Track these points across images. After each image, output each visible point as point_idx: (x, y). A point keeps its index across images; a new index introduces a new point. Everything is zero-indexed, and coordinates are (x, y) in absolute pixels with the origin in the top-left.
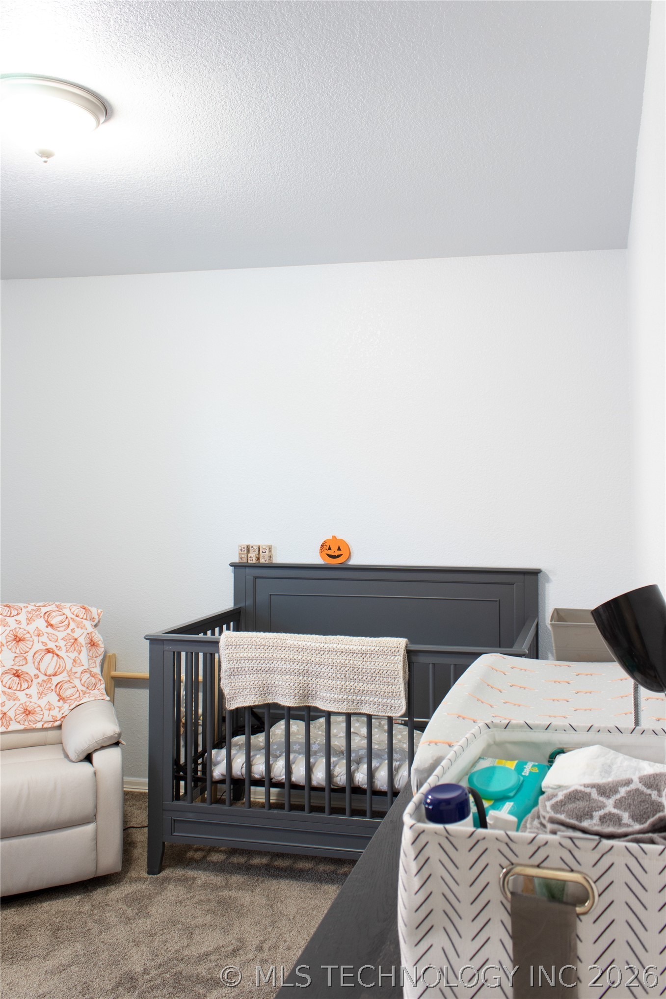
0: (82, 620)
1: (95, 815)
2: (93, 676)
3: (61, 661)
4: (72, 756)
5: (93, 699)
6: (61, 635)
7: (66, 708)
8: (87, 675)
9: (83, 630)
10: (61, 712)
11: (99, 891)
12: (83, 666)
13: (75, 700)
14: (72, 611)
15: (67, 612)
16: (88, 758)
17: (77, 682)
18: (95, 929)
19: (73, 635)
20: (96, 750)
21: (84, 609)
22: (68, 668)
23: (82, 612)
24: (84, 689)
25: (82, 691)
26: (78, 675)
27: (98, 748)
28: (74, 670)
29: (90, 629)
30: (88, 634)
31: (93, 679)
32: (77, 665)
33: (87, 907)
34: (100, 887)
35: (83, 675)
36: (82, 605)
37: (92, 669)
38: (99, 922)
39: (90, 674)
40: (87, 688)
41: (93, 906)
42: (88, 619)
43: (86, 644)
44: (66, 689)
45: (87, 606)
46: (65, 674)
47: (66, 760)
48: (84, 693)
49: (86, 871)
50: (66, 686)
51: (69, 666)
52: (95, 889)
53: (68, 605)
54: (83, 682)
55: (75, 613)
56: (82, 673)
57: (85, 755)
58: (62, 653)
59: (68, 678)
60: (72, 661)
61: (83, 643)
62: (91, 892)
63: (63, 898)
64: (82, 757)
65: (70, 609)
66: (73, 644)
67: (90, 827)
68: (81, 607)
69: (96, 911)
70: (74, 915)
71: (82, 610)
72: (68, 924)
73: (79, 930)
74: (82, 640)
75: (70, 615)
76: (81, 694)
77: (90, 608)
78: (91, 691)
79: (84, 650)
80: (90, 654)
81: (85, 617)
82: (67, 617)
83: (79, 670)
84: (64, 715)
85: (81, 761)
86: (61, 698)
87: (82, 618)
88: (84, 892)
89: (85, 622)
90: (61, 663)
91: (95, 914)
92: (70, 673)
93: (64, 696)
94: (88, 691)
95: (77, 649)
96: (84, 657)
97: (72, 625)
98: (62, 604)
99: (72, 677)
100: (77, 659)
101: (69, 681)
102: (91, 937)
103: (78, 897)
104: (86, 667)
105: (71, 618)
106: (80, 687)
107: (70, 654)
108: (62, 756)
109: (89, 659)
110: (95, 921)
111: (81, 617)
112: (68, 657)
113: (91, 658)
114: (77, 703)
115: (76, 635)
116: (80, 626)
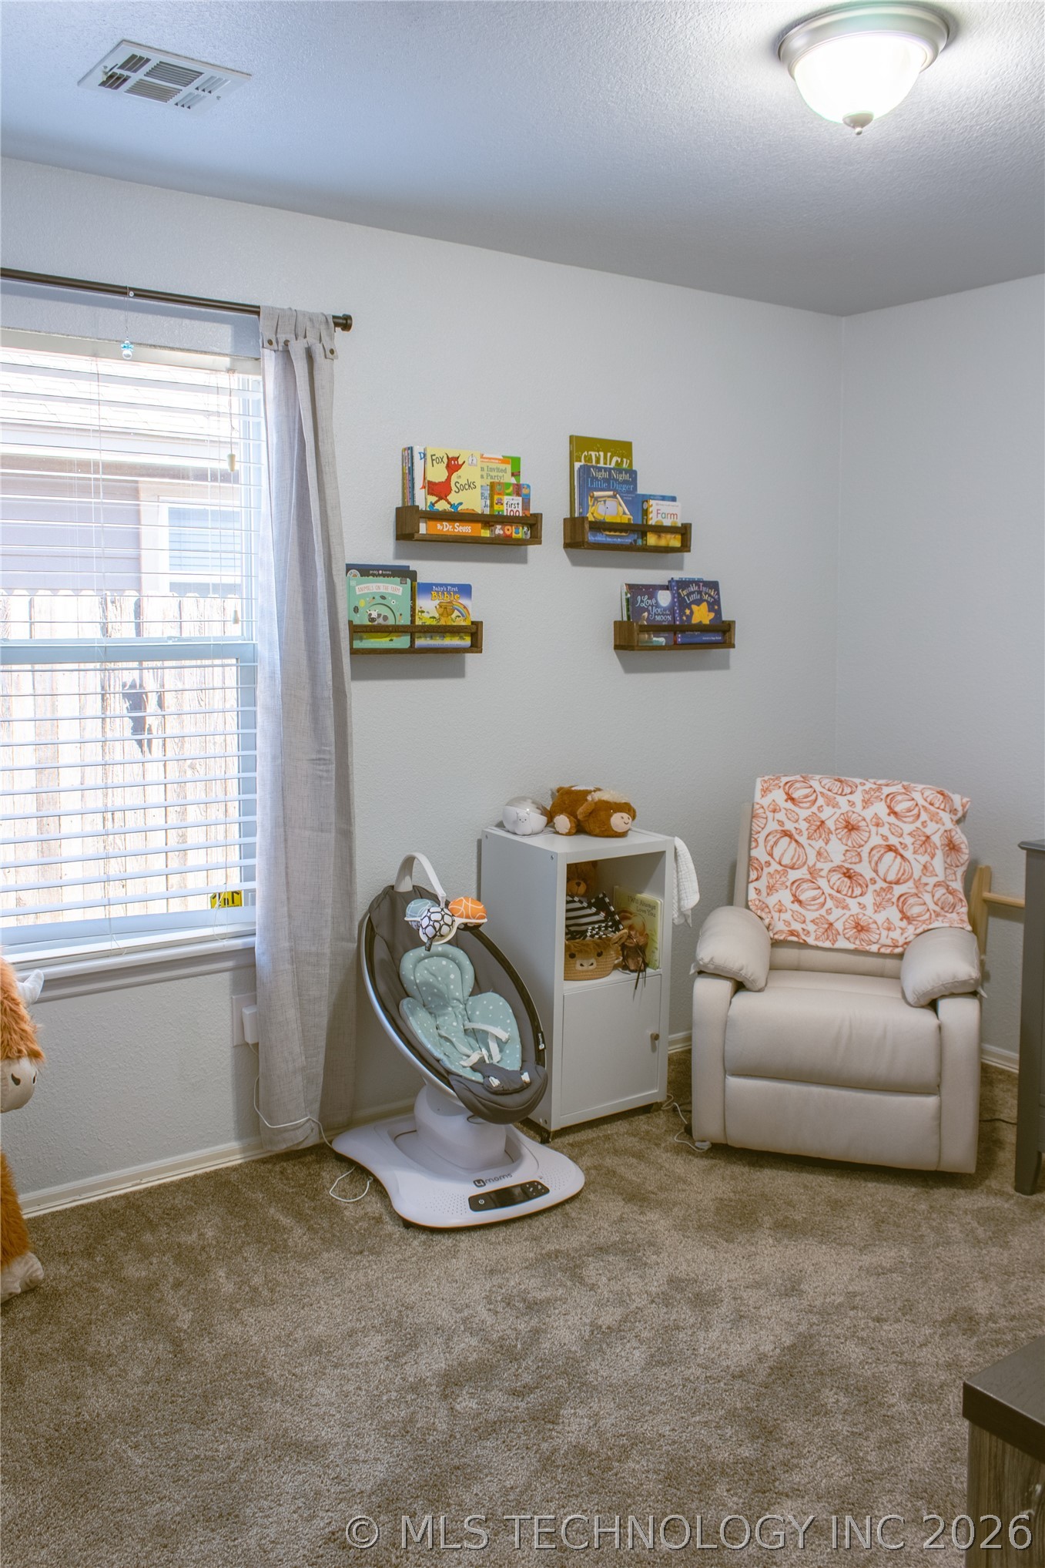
0: (938, 811)
1: (939, 1086)
2: (950, 893)
3: (906, 865)
4: (911, 998)
5: (947, 925)
6: (908, 828)
7: (911, 931)
8: (941, 891)
9: (939, 826)
10: (905, 935)
11: (943, 1190)
12: (936, 876)
13: (924, 922)
14: (925, 796)
15: (917, 796)
16: (933, 1005)
17: (927, 898)
18: (931, 1238)
19: (925, 830)
20: (943, 997)
21: (942, 794)
22: (916, 876)
23: (938, 800)
24: (938, 909)
25: (934, 911)
26: (929, 888)
27: (946, 993)
28: (924, 880)
29: (949, 825)
30: (946, 831)
31: (950, 897)
32: (928, 874)
33: (923, 1207)
34: (945, 1186)
35: (936, 889)
36: (939, 789)
37: (950, 883)
38: (937, 1230)
39: (947, 889)
40: (942, 908)
41: (931, 1207)
42: (947, 809)
43: (942, 845)
44: (912, 906)
45: (946, 792)
46: (910, 884)
47: (903, 1001)
48: (938, 915)
49: (926, 1159)
50: (912, 900)
51: (917, 874)
52: (938, 1187)
53: (920, 787)
54: (936, 898)
55: (929, 800)
56: (935, 886)
57: (928, 1000)
58: (908, 854)
59: (914, 891)
60: (922, 867)
61: (938, 844)
62: (932, 1188)
63: (894, 1184)
64: (924, 1002)
65: (923, 794)
66: (924, 843)
67: (931, 1101)
68: (938, 792)
69: (934, 1216)
70: (906, 1211)
71: (939, 795)
72: (895, 1219)
73: (909, 1232)
74: (936, 839)
75: (921, 802)
76: (933, 915)
77: (951, 795)
78: (947, 914)
79: (939, 854)
80: (948, 861)
81: (942, 807)
82: (917, 805)
83: (932, 881)
84: (908, 940)
85: (922, 1007)
86: (905, 917)
87: (938, 808)
88: (923, 1187)
89: (942, 814)
90: (906, 868)
91: (934, 1220)
92: (918, 884)
93: (909, 914)
94: (943, 913)
95: (929, 850)
96: (938, 863)
97: (924, 816)
98: (913, 785)
99: (922, 890)
100: (928, 865)
101: (917, 895)
102: (923, 1245)
103: (913, 1189)
104: (941, 878)
105: (923, 807)
106: (932, 906)
107: (919, 857)
108: (900, 996)
109: (946, 868)
110: (932, 1228)
111: (937, 806)
112: (917, 861)
113: (948, 867)
114: (924, 927)
115: (928, 831)
116: (934, 818)
